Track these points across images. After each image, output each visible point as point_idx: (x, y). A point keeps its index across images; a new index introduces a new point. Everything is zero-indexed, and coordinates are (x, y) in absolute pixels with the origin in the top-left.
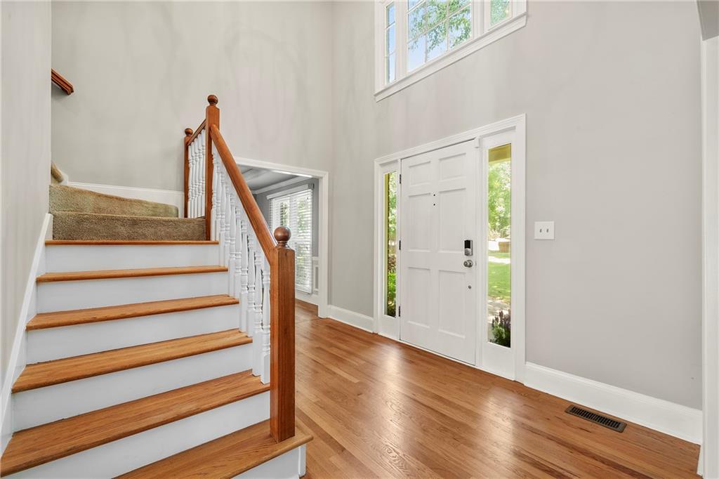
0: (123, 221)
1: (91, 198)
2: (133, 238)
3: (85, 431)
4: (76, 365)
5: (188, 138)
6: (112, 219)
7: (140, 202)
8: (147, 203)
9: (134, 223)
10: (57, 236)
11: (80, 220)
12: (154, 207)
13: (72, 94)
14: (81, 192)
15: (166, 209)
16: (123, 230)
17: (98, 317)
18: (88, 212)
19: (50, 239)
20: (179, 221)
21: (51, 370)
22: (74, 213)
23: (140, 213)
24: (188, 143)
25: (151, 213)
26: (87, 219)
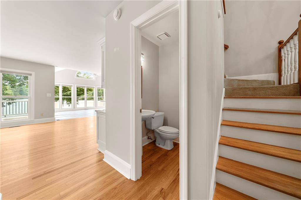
0: (249, 89)
1: (237, 81)
2: (254, 96)
3: (242, 170)
4: (237, 142)
5: (281, 46)
6: (245, 88)
7: (255, 81)
8: (258, 80)
9: (255, 89)
10: (226, 95)
11: (234, 89)
12: (262, 82)
13: (228, 48)
14: (233, 80)
15: (268, 82)
16: (250, 93)
17: (244, 126)
18: (235, 86)
19: (225, 96)
20: (276, 87)
21: (228, 140)
22: (231, 87)
23: (255, 85)
24: (280, 48)
25: (260, 84)
26: (235, 89)
